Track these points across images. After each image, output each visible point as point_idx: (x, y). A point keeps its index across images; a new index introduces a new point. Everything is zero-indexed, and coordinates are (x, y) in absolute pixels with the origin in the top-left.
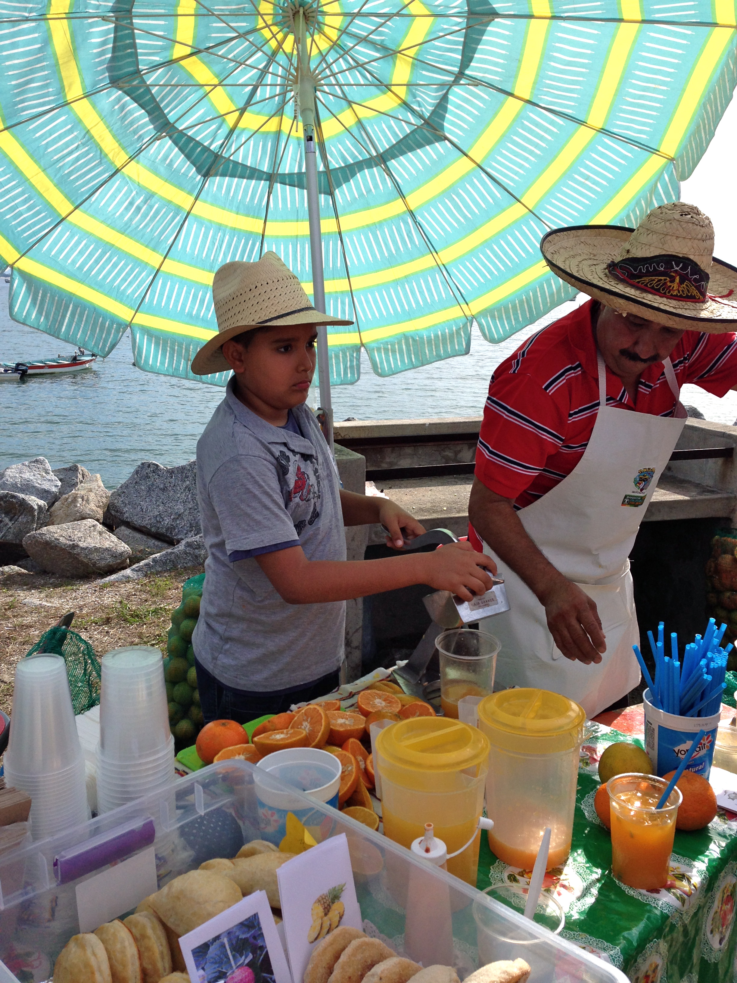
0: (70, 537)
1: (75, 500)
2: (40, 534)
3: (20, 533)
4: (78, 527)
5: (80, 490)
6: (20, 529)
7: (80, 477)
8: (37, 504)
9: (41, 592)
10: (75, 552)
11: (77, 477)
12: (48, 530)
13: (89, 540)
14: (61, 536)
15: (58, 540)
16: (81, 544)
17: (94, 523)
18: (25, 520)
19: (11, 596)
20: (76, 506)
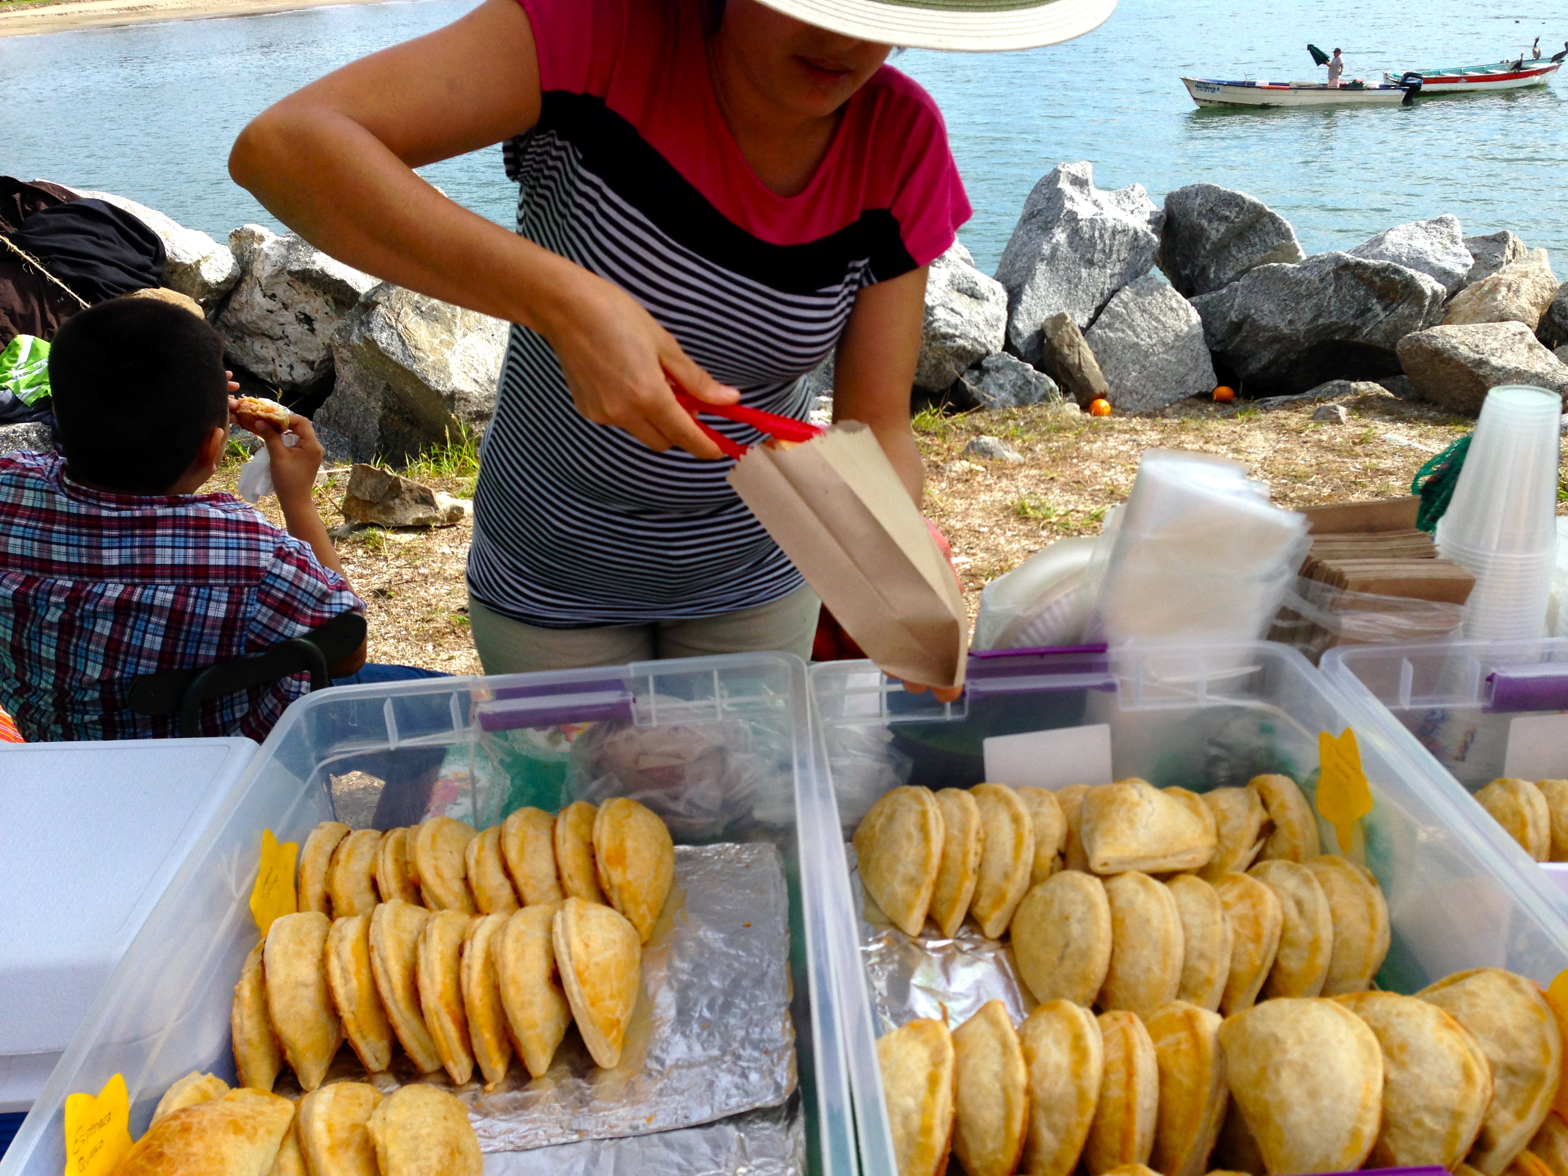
0: (1477, 346)
1: (1495, 288)
2: (1428, 336)
3: (1395, 332)
4: (1494, 332)
5: (1508, 273)
6: (1396, 326)
7: (1509, 253)
8: (1432, 288)
9: (1411, 428)
10: (1481, 372)
11: (1503, 254)
12: (1442, 332)
13: (1509, 355)
14: (1463, 343)
15: (1456, 348)
16: (1495, 361)
17: (1523, 330)
18: (1407, 312)
19: (1365, 426)
20: (1495, 300)
